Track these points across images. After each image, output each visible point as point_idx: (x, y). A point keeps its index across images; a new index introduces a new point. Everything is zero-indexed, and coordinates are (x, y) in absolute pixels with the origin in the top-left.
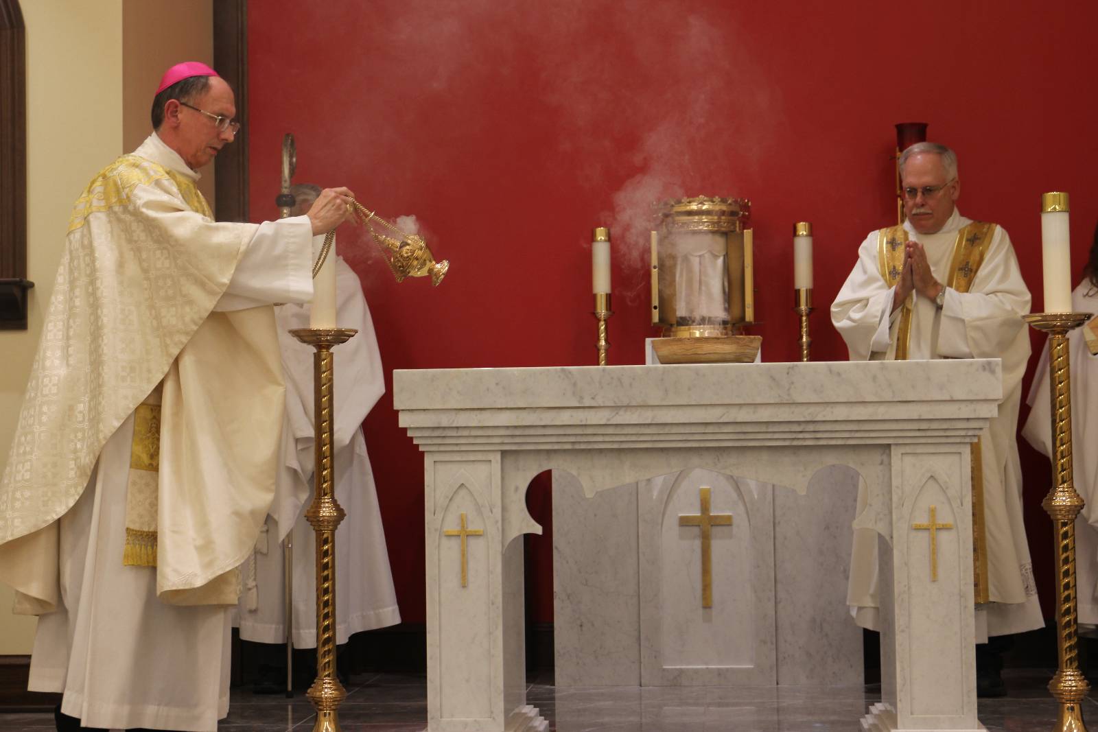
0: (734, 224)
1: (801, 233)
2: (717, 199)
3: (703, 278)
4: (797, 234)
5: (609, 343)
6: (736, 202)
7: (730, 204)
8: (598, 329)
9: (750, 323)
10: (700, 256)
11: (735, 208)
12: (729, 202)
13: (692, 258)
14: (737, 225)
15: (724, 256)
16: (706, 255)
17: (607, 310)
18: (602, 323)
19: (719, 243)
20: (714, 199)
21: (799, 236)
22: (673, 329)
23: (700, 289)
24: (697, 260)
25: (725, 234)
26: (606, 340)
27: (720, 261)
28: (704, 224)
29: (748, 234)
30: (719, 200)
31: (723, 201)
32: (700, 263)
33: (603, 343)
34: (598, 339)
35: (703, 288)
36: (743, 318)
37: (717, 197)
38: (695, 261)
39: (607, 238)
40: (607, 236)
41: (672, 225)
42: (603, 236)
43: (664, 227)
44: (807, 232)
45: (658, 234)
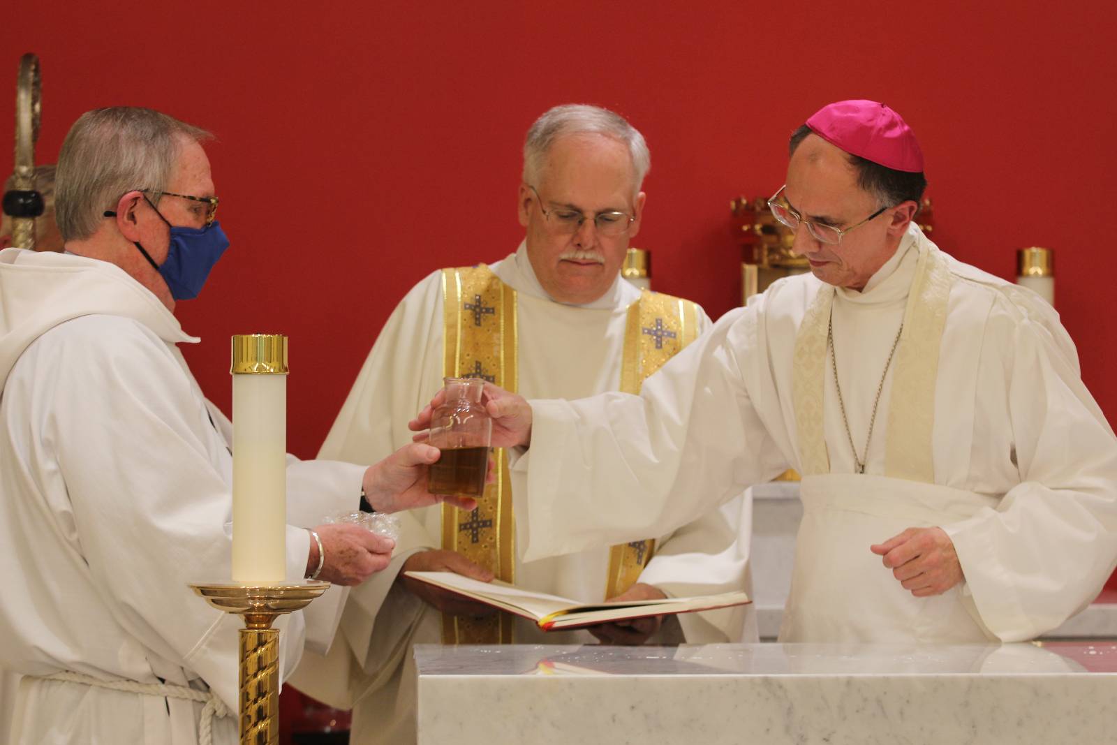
1: (1032, 270)
4: (1025, 270)
21: (1027, 275)
40: (643, 268)
41: (784, 251)
42: (637, 268)
43: (765, 253)
44: (1045, 269)
45: (760, 271)
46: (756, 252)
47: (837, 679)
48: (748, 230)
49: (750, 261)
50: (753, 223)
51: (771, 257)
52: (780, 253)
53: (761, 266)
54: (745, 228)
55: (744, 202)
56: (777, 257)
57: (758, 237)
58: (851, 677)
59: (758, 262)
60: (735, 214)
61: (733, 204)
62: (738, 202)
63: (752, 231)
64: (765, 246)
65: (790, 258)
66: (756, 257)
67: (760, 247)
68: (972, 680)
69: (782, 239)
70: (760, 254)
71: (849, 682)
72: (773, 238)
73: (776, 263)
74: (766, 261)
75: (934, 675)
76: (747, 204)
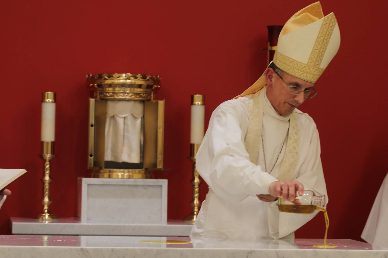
0: (150, 95)
1: (197, 103)
2: (139, 76)
3: (126, 134)
4: (194, 103)
5: (52, 179)
6: (152, 78)
7: (148, 80)
8: (44, 167)
9: (161, 169)
10: (125, 118)
11: (151, 83)
12: (148, 78)
13: (118, 119)
14: (152, 95)
15: (142, 118)
16: (128, 117)
17: (51, 154)
18: (47, 163)
19: (138, 108)
20: (137, 76)
21: (195, 104)
22: (102, 171)
23: (123, 142)
24: (122, 120)
25: (143, 102)
26: (50, 176)
27: (139, 121)
28: (128, 94)
29: (161, 104)
30: (141, 76)
31: (144, 78)
32: (124, 123)
33: (47, 178)
34: (44, 175)
35: (126, 141)
36: (155, 165)
37: (139, 75)
38: (120, 121)
39: (53, 100)
40: (53, 99)
41: (105, 94)
42: (51, 99)
43: (98, 94)
44: (201, 102)
45: (96, 101)
46: (95, 94)
47: (108, 249)
48: (92, 86)
49: (92, 97)
50: (94, 83)
51: (100, 96)
52: (103, 94)
53: (96, 99)
54: (91, 85)
55: (91, 75)
56: (102, 96)
57: (96, 88)
58: (113, 248)
59: (96, 97)
60: (88, 79)
61: (87, 76)
62: (89, 75)
63: (93, 86)
64: (98, 92)
65: (107, 96)
66: (95, 96)
67: (96, 92)
68: (158, 250)
69: (104, 89)
70: (96, 95)
71: (112, 250)
72: (101, 89)
73: (102, 98)
74: (98, 97)
75: (144, 248)
76: (92, 76)
